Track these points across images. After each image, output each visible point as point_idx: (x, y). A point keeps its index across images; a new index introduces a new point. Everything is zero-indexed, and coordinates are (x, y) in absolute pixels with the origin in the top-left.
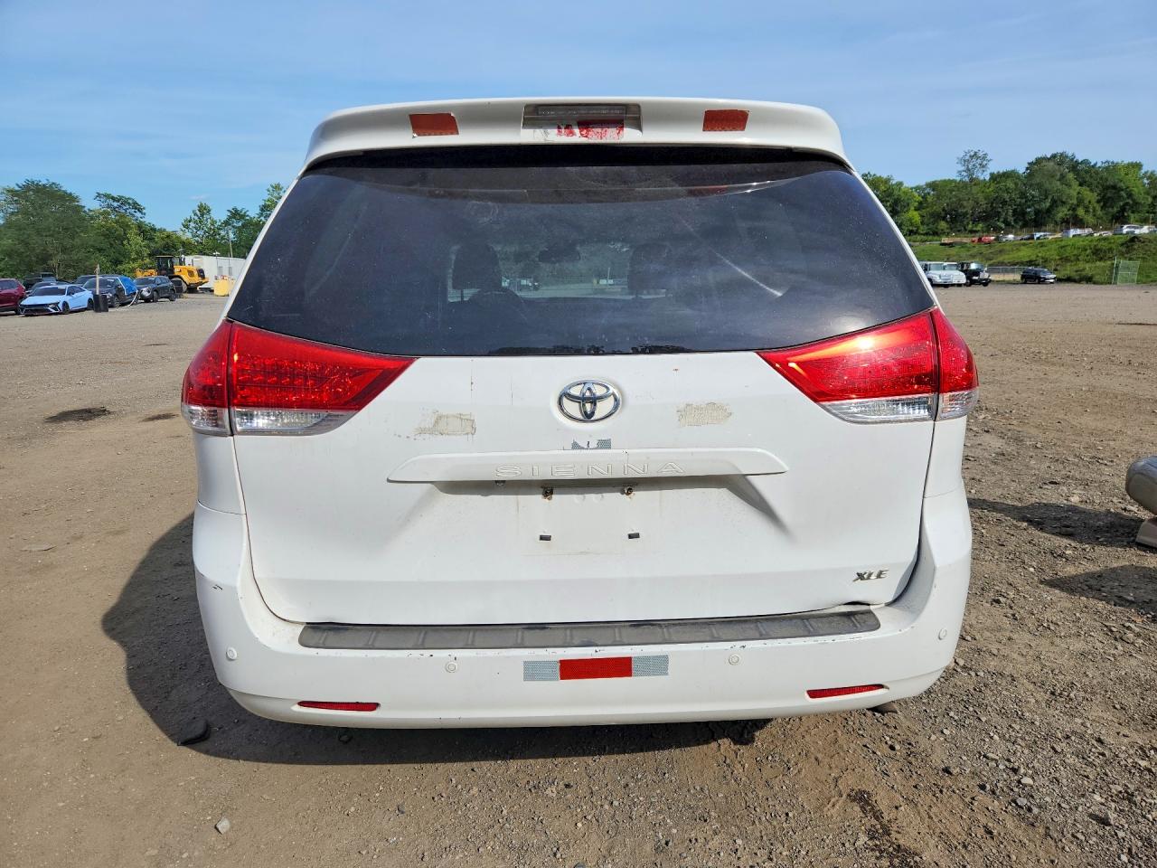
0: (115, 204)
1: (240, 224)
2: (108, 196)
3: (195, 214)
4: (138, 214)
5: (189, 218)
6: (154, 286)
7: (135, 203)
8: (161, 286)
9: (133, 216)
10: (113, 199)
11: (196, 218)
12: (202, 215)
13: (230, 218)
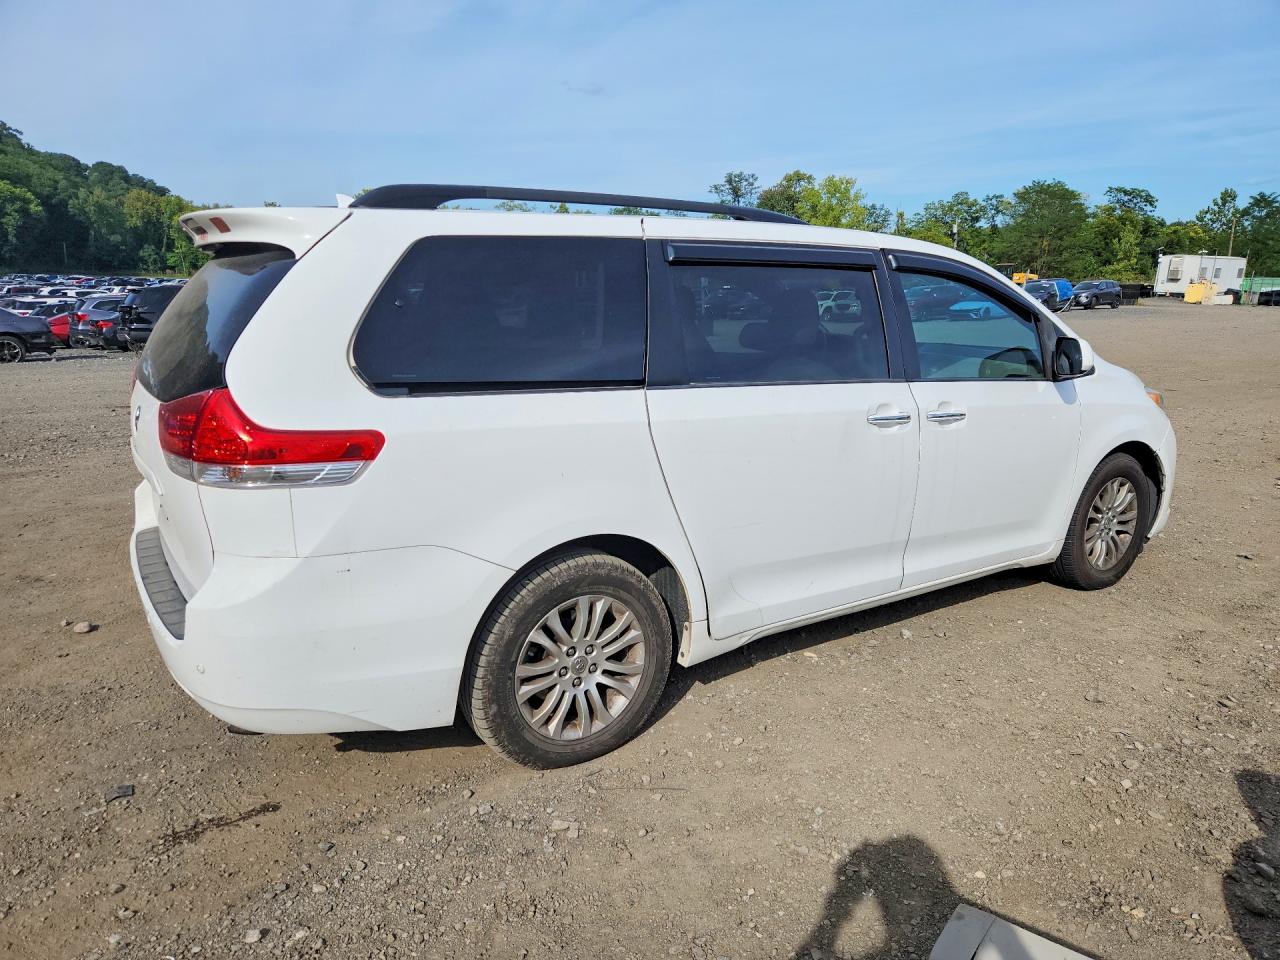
0: (1126, 198)
1: (1263, 213)
2: (1119, 190)
3: (1216, 204)
4: (1149, 208)
5: (1206, 209)
6: (1096, 291)
7: (1149, 195)
8: (1105, 291)
9: (1142, 209)
10: (1126, 193)
11: (1216, 208)
12: (1224, 205)
13: (1252, 205)
